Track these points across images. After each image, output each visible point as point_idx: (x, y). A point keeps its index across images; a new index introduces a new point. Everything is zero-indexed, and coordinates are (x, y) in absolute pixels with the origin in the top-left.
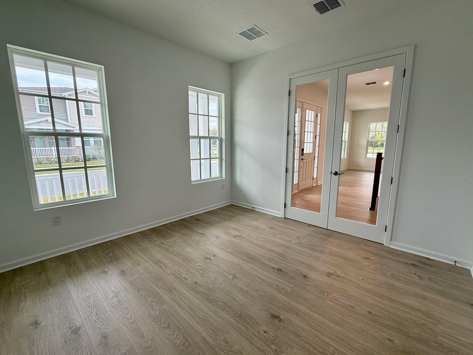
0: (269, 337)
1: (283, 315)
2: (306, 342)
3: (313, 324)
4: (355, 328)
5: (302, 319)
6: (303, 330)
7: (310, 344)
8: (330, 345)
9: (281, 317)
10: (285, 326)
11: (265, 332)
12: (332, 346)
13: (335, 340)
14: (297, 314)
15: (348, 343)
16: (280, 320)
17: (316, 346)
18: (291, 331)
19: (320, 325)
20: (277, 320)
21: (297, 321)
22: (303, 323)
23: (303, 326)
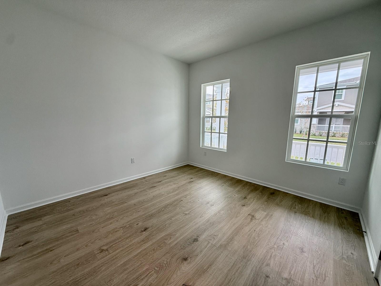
0: (133, 225)
1: (145, 234)
2: (122, 240)
3: (132, 247)
4: (115, 276)
5: (138, 242)
6: (130, 241)
7: (120, 241)
8: (114, 252)
9: (144, 232)
10: (137, 233)
11: (138, 224)
12: (112, 252)
13: (115, 256)
14: (143, 241)
15: (108, 264)
16: (142, 231)
17: (117, 244)
18: (132, 235)
19: (130, 251)
20: (143, 230)
21: (137, 239)
22: (135, 242)
23: (133, 242)
